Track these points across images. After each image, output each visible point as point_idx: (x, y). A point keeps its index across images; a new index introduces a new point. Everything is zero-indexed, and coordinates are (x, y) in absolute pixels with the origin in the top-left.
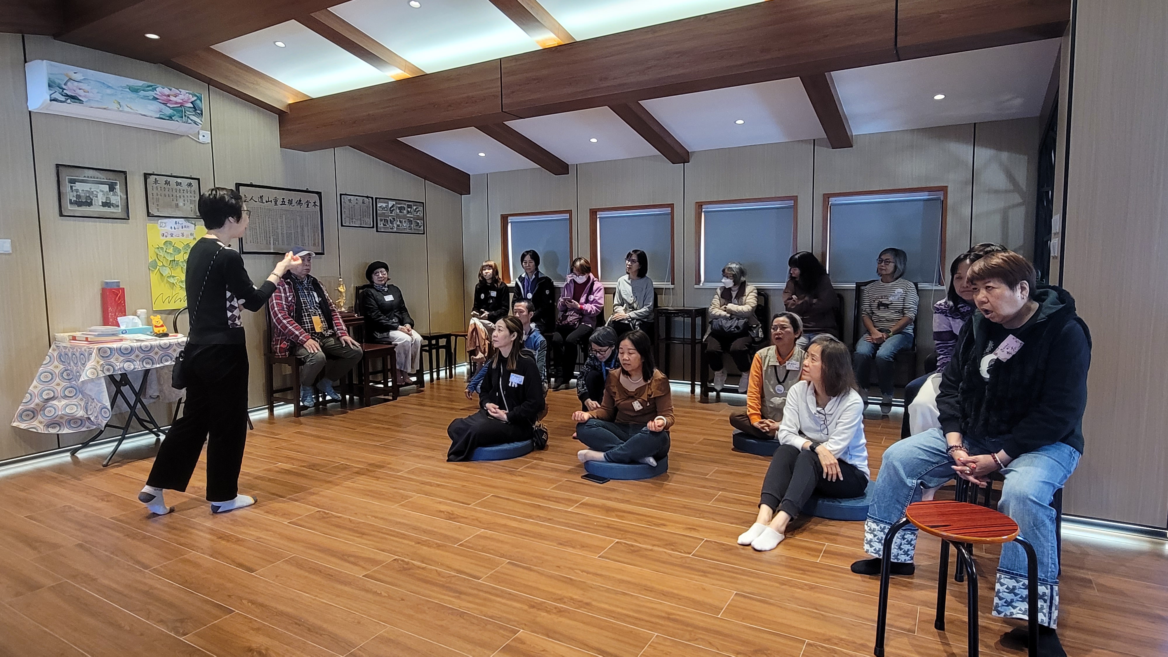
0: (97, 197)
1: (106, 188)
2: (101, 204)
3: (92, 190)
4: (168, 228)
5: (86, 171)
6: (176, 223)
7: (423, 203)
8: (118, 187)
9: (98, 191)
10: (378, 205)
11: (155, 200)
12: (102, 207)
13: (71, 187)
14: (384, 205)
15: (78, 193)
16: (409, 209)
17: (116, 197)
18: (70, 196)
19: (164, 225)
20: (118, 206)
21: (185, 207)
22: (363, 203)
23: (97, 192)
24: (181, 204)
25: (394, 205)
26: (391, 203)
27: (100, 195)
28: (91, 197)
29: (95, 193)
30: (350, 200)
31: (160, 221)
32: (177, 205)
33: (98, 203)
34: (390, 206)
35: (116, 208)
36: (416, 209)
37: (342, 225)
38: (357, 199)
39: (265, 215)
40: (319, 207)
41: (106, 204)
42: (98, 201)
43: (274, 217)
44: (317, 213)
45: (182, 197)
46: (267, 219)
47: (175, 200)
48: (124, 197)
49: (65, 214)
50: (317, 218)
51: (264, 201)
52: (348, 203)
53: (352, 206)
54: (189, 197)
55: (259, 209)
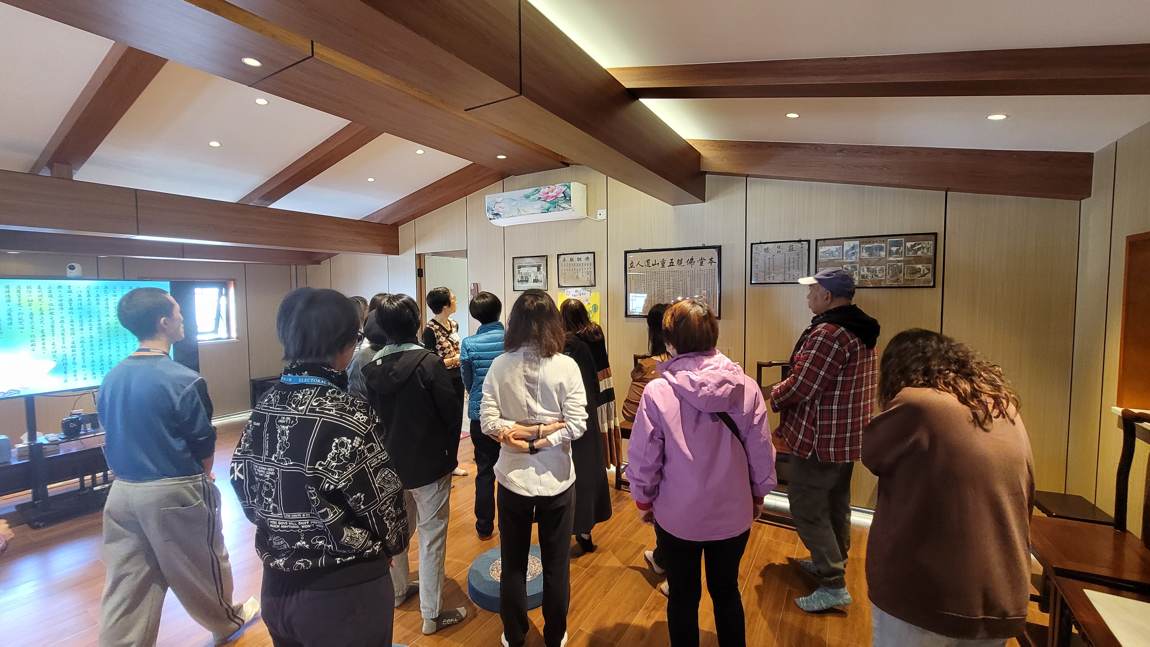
1: (535, 270)
2: (532, 282)
5: (526, 259)
8: (542, 268)
9: (532, 272)
11: (563, 274)
13: (519, 271)
15: (522, 275)
17: (541, 275)
18: (518, 277)
20: (541, 281)
21: (583, 278)
24: (580, 276)
27: (532, 275)
28: (528, 277)
29: (530, 273)
31: (566, 292)
32: (577, 277)
35: (541, 283)
39: (650, 279)
40: (717, 263)
41: (535, 281)
42: (531, 279)
43: (661, 279)
44: (713, 271)
45: (581, 269)
46: (653, 282)
47: (576, 273)
48: (545, 274)
49: (515, 289)
50: (713, 277)
51: (651, 265)
52: (763, 253)
53: (771, 257)
54: (586, 269)
55: (645, 273)
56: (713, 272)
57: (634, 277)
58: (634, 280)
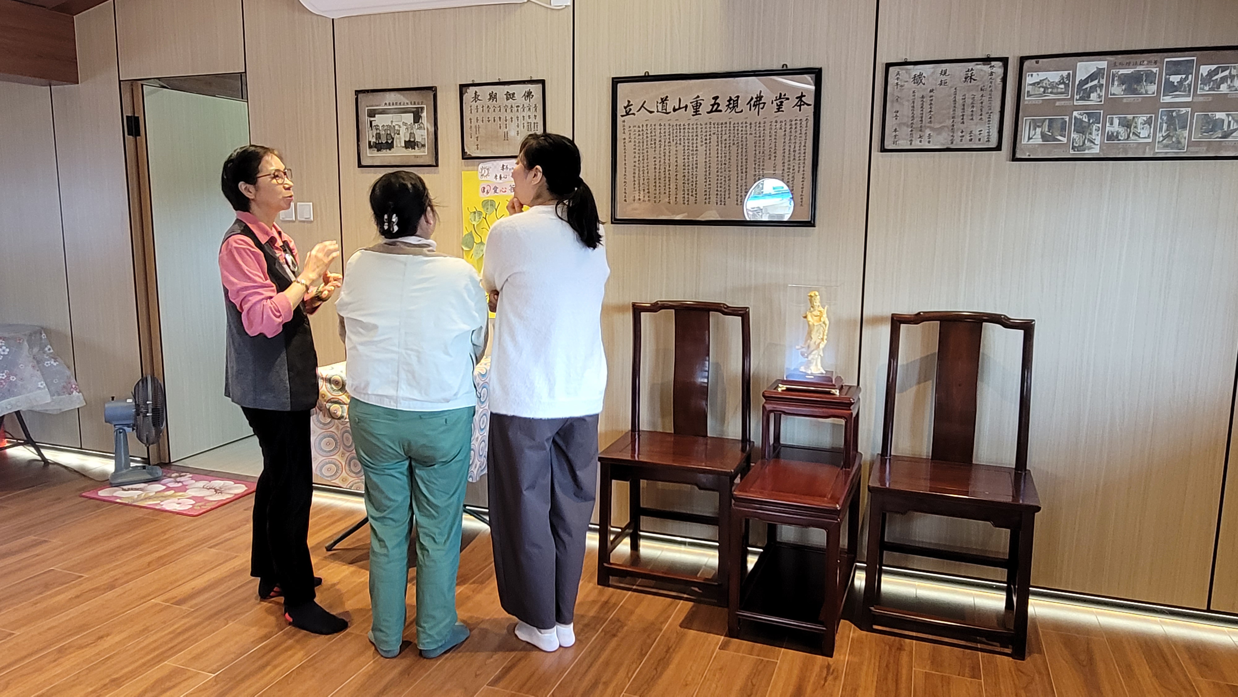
0: (399, 134)
1: (409, 118)
2: (403, 145)
3: (394, 124)
4: (491, 178)
5: (387, 94)
6: (503, 169)
8: (424, 115)
9: (401, 124)
11: (473, 128)
12: (404, 149)
13: (371, 122)
15: (378, 132)
17: (423, 131)
18: (369, 136)
19: (486, 171)
20: (423, 146)
23: (400, 127)
24: (512, 133)
27: (403, 130)
28: (393, 134)
29: (397, 127)
31: (480, 166)
33: (400, 142)
35: (422, 149)
39: (667, 141)
40: (812, 107)
41: (410, 144)
42: (400, 141)
43: (691, 142)
44: (804, 123)
45: (515, 119)
46: (673, 148)
47: (503, 126)
48: (432, 129)
49: (363, 163)
50: (803, 136)
51: (670, 109)
52: (910, 85)
53: (927, 93)
54: (526, 118)
55: (658, 127)
56: (804, 126)
57: (633, 137)
58: (633, 143)
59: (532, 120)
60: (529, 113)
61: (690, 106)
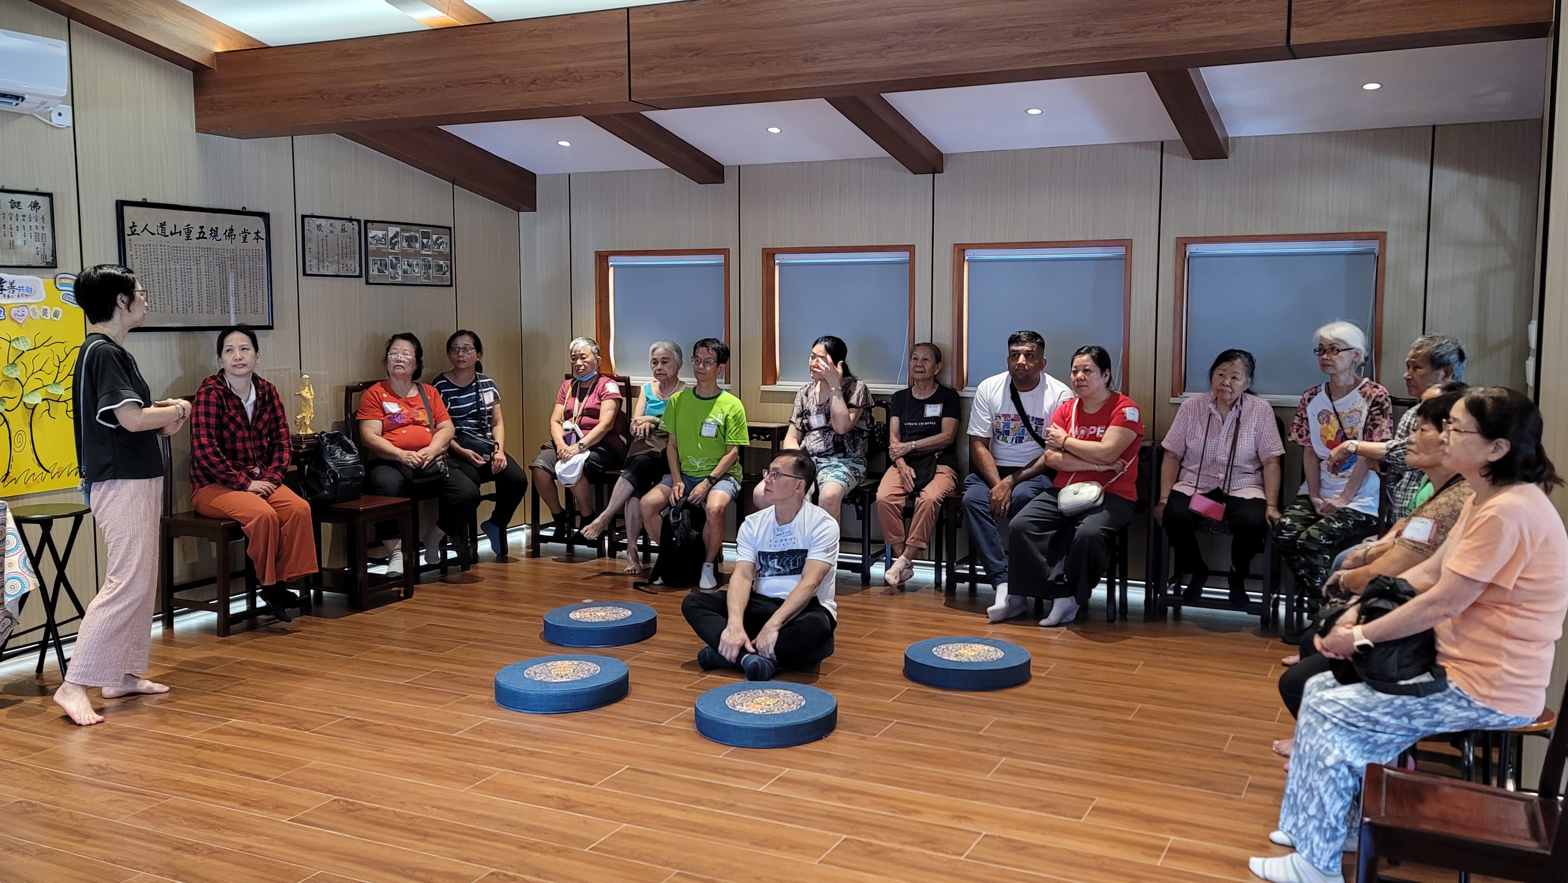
7: (450, 228)
10: (370, 235)
14: (380, 234)
16: (425, 241)
21: (26, 247)
22: (343, 230)
24: (19, 242)
25: (397, 232)
26: (392, 230)
30: (319, 227)
32: (12, 245)
34: (391, 235)
36: (437, 239)
37: (305, 274)
38: (331, 225)
40: (265, 241)
44: (261, 252)
45: (21, 228)
47: (8, 234)
50: (261, 262)
51: (168, 233)
52: (315, 231)
53: (324, 237)
54: (34, 228)
55: (159, 247)
56: (261, 255)
57: (139, 254)
58: (139, 260)
59: (40, 231)
60: (36, 224)
61: (183, 232)
